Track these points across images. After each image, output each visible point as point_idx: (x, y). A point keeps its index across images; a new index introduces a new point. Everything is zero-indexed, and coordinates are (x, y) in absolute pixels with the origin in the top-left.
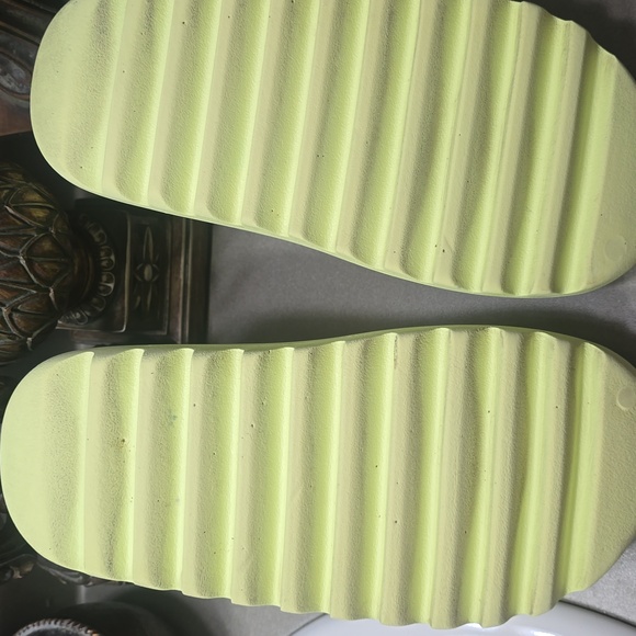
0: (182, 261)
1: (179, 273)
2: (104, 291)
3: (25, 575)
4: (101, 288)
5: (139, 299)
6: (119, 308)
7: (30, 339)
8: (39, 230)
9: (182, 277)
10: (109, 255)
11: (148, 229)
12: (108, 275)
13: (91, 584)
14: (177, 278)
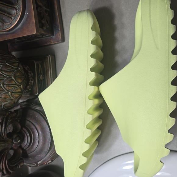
0: (50, 73)
1: (49, 76)
2: (31, 84)
3: (21, 166)
4: (30, 83)
5: (40, 85)
6: (35, 88)
7: (16, 100)
8: (16, 69)
9: (50, 77)
10: (31, 73)
11: (40, 65)
12: (31, 79)
13: (38, 166)
14: (49, 78)
